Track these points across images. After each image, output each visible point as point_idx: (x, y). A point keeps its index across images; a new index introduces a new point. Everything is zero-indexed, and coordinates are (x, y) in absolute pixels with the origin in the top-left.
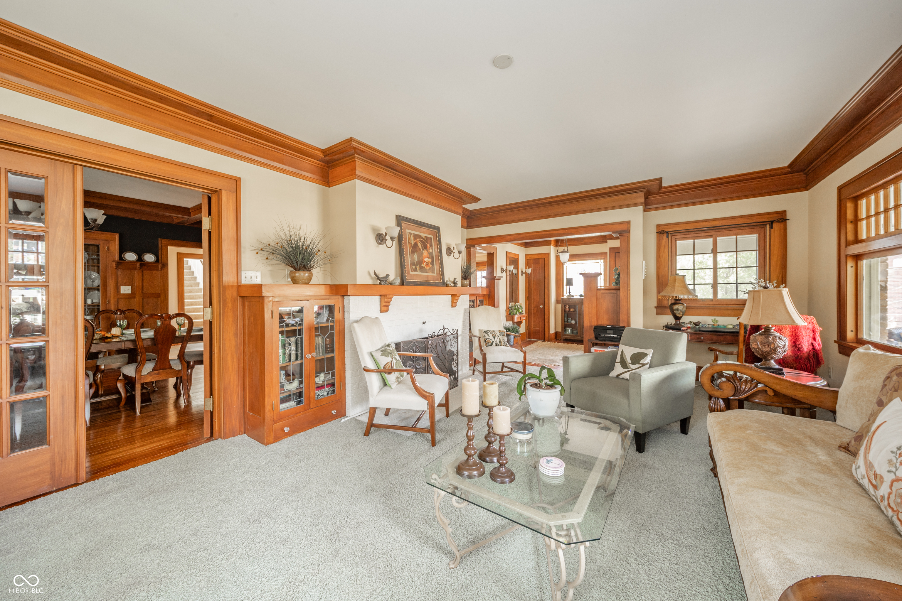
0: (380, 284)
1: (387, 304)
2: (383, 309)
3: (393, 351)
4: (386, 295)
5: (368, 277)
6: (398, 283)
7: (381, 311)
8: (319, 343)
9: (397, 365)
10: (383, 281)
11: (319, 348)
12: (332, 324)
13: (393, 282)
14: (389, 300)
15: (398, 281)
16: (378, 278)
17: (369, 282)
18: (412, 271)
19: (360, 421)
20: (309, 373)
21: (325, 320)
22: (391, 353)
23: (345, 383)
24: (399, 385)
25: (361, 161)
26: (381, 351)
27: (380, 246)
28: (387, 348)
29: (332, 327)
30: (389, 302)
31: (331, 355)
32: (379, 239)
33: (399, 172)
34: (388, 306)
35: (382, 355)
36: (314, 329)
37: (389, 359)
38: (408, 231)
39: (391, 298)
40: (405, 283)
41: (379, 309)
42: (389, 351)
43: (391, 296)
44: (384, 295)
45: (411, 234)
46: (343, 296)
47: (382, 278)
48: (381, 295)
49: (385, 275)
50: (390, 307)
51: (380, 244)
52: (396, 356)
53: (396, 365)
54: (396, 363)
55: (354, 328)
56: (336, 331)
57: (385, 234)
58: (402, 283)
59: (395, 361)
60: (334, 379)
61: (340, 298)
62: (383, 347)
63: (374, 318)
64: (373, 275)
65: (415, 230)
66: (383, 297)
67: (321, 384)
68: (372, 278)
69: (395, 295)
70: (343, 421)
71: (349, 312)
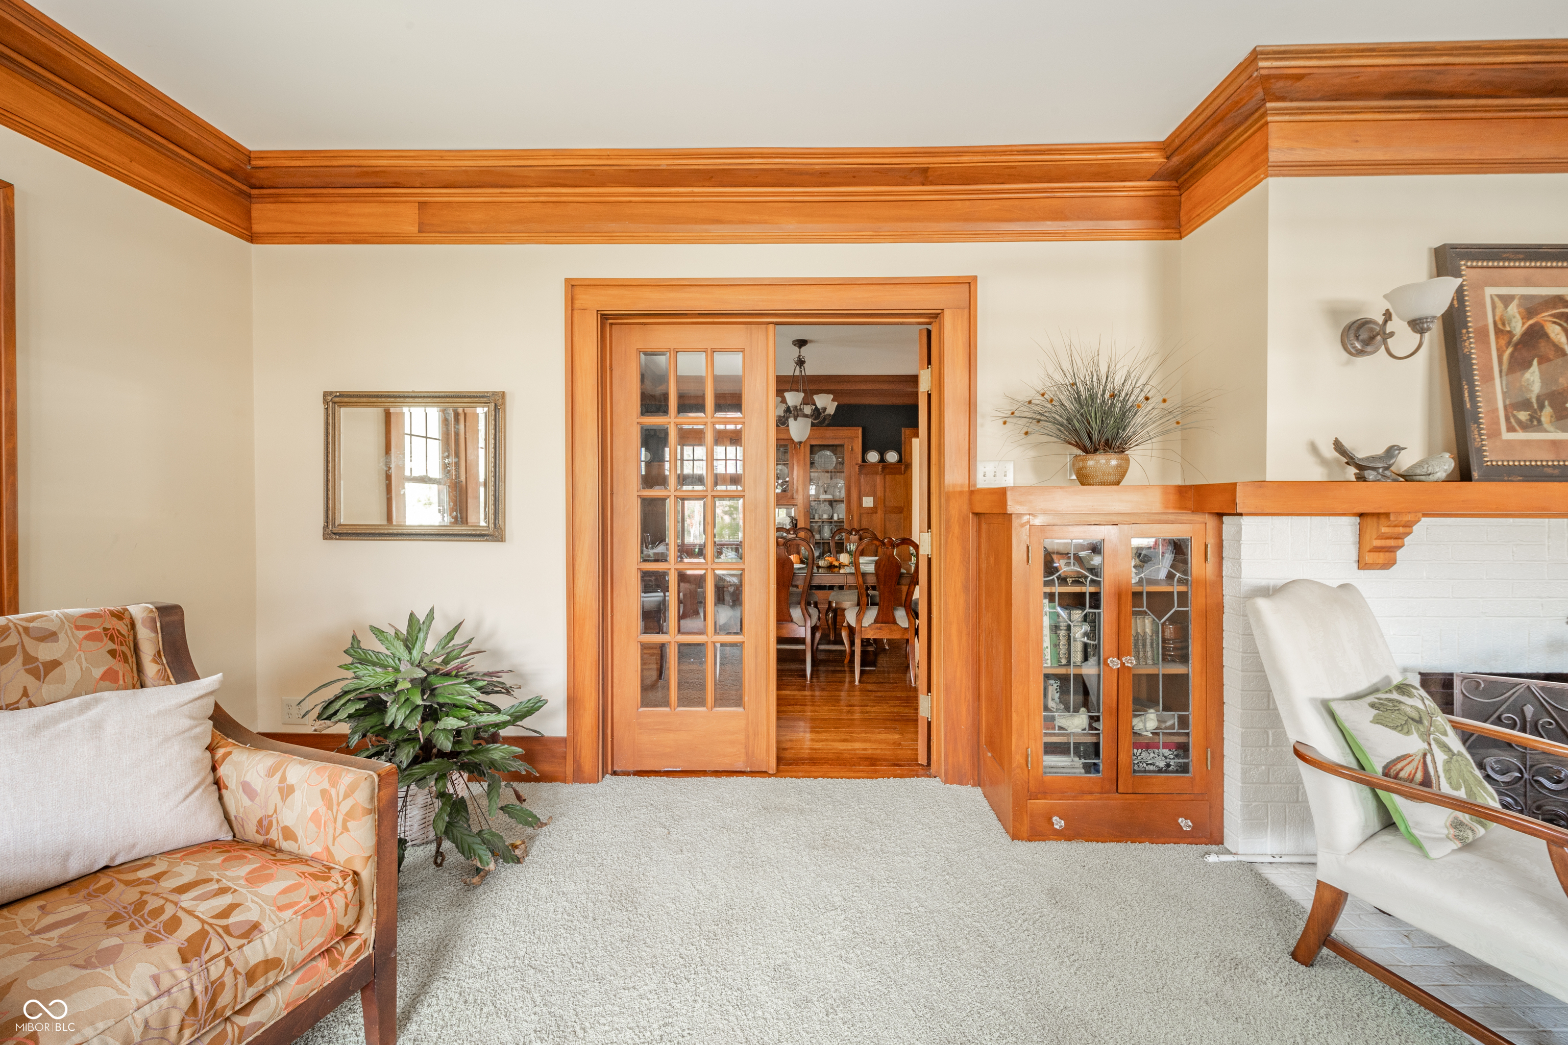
0: (1361, 478)
1: (1391, 543)
2: (1369, 558)
3: (1430, 716)
4: (1387, 515)
5: (1310, 459)
6: (1441, 475)
7: (1362, 565)
8: (1145, 633)
9: (1454, 774)
10: (1374, 469)
11: (1144, 645)
12: (1183, 588)
13: (1418, 471)
14: (1401, 530)
15: (1446, 465)
16: (1351, 461)
17: (1316, 473)
18: (1511, 429)
19: (1273, 887)
20: (1114, 705)
21: (1162, 575)
22: (1420, 721)
23: (1222, 756)
24: (1466, 856)
25: (1287, 118)
26: (1373, 706)
27: (1361, 360)
28: (1395, 696)
29: (1183, 596)
30: (1400, 537)
31: (1176, 669)
32: (1357, 337)
33: (1451, 95)
34: (1392, 550)
35: (1377, 721)
36: (1130, 597)
37: (1413, 744)
38: (1490, 291)
39: (1409, 525)
40: (1475, 475)
41: (1355, 557)
42: (1408, 709)
43: (1409, 518)
44: (1378, 515)
45: (1506, 300)
46: (1220, 515)
47: (1367, 459)
48: (1361, 515)
49: (1380, 450)
50: (1400, 554)
51: (1361, 353)
52: (1445, 733)
53: (1447, 771)
54: (1448, 762)
55: (1257, 613)
56: (1194, 608)
57: (1380, 320)
58: (1464, 473)
59: (1440, 757)
60: (1188, 734)
61: (1211, 522)
62: (1374, 690)
63: (1335, 584)
64: (1330, 453)
65: (1528, 283)
66: (1370, 522)
67: (1150, 738)
68: (1324, 462)
69: (1425, 515)
70: (1212, 859)
71: (1237, 560)
